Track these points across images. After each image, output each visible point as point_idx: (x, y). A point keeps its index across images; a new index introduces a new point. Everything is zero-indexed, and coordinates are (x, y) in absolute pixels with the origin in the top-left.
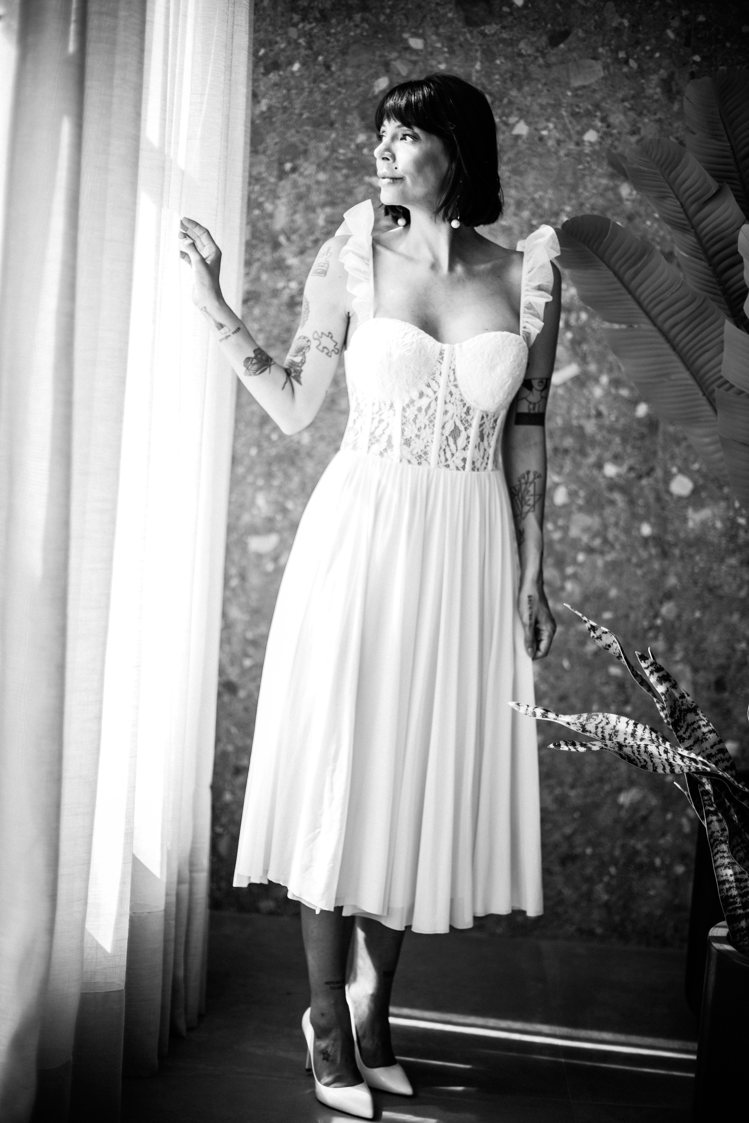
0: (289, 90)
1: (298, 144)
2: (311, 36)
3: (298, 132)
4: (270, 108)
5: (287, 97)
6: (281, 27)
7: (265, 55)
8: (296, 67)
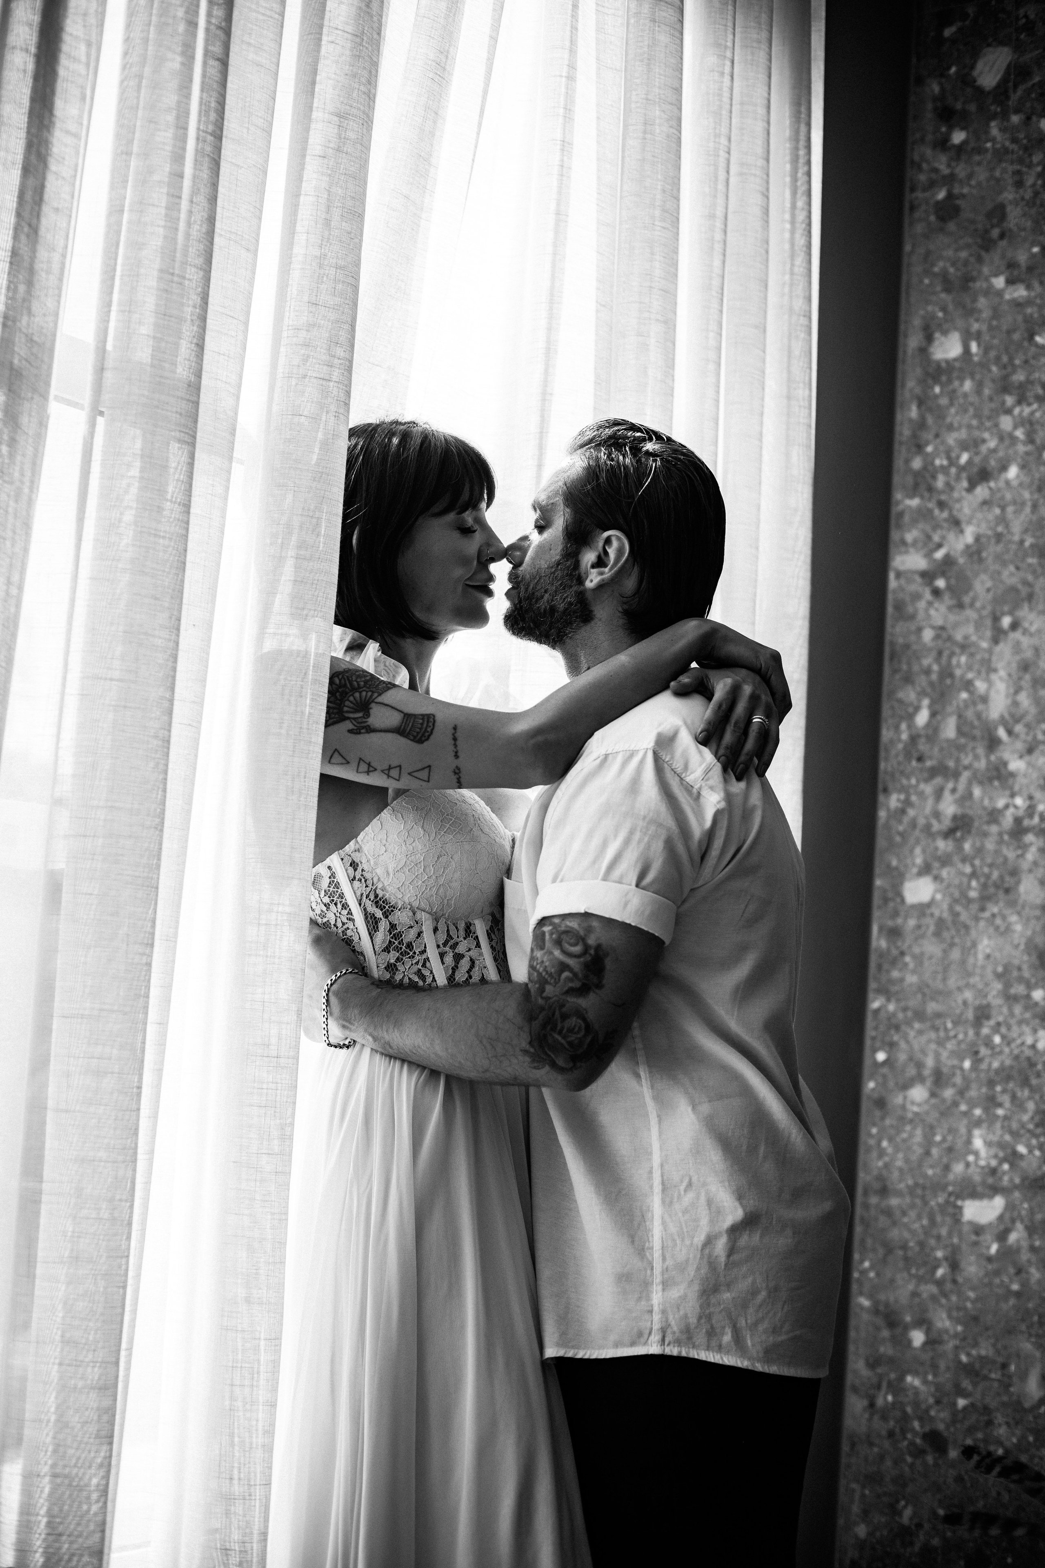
0: (1003, 508)
1: (1020, 586)
2: (1031, 423)
3: (1018, 568)
4: (978, 539)
5: (1002, 519)
6: (989, 418)
7: (970, 462)
8: (1013, 472)
